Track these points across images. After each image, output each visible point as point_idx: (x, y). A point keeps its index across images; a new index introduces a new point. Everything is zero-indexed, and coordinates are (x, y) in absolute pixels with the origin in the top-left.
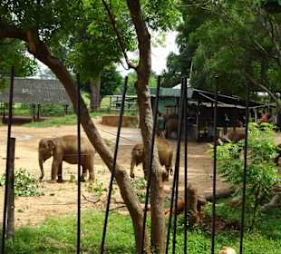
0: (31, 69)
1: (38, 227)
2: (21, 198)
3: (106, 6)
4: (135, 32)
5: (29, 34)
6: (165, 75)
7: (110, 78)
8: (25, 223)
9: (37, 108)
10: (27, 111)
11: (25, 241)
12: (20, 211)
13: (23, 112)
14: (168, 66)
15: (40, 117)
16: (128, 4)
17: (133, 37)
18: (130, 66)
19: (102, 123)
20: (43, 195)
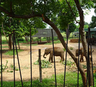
0: (44, 26)
1: (50, 78)
2: (44, 69)
3: (68, 3)
4: (78, 11)
6: (91, 24)
7: (72, 26)
8: (46, 77)
9: (48, 38)
10: (45, 39)
11: (46, 83)
12: (44, 73)
13: (44, 40)
14: (92, 20)
15: (50, 41)
16: (75, 1)
18: (77, 22)
20: (51, 67)
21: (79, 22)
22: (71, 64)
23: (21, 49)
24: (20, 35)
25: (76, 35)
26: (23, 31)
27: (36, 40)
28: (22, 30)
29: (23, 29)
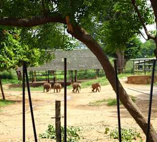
4: (152, 9)
5: (67, 18)
7: (132, 44)
9: (74, 73)
15: (77, 80)
17: (151, 13)
18: (149, 37)
19: (127, 82)
21: (153, 35)
22: (133, 137)
23: (6, 98)
24: (5, 66)
25: (141, 67)
26: (13, 55)
27: (44, 77)
28: (12, 52)
29: (14, 51)
